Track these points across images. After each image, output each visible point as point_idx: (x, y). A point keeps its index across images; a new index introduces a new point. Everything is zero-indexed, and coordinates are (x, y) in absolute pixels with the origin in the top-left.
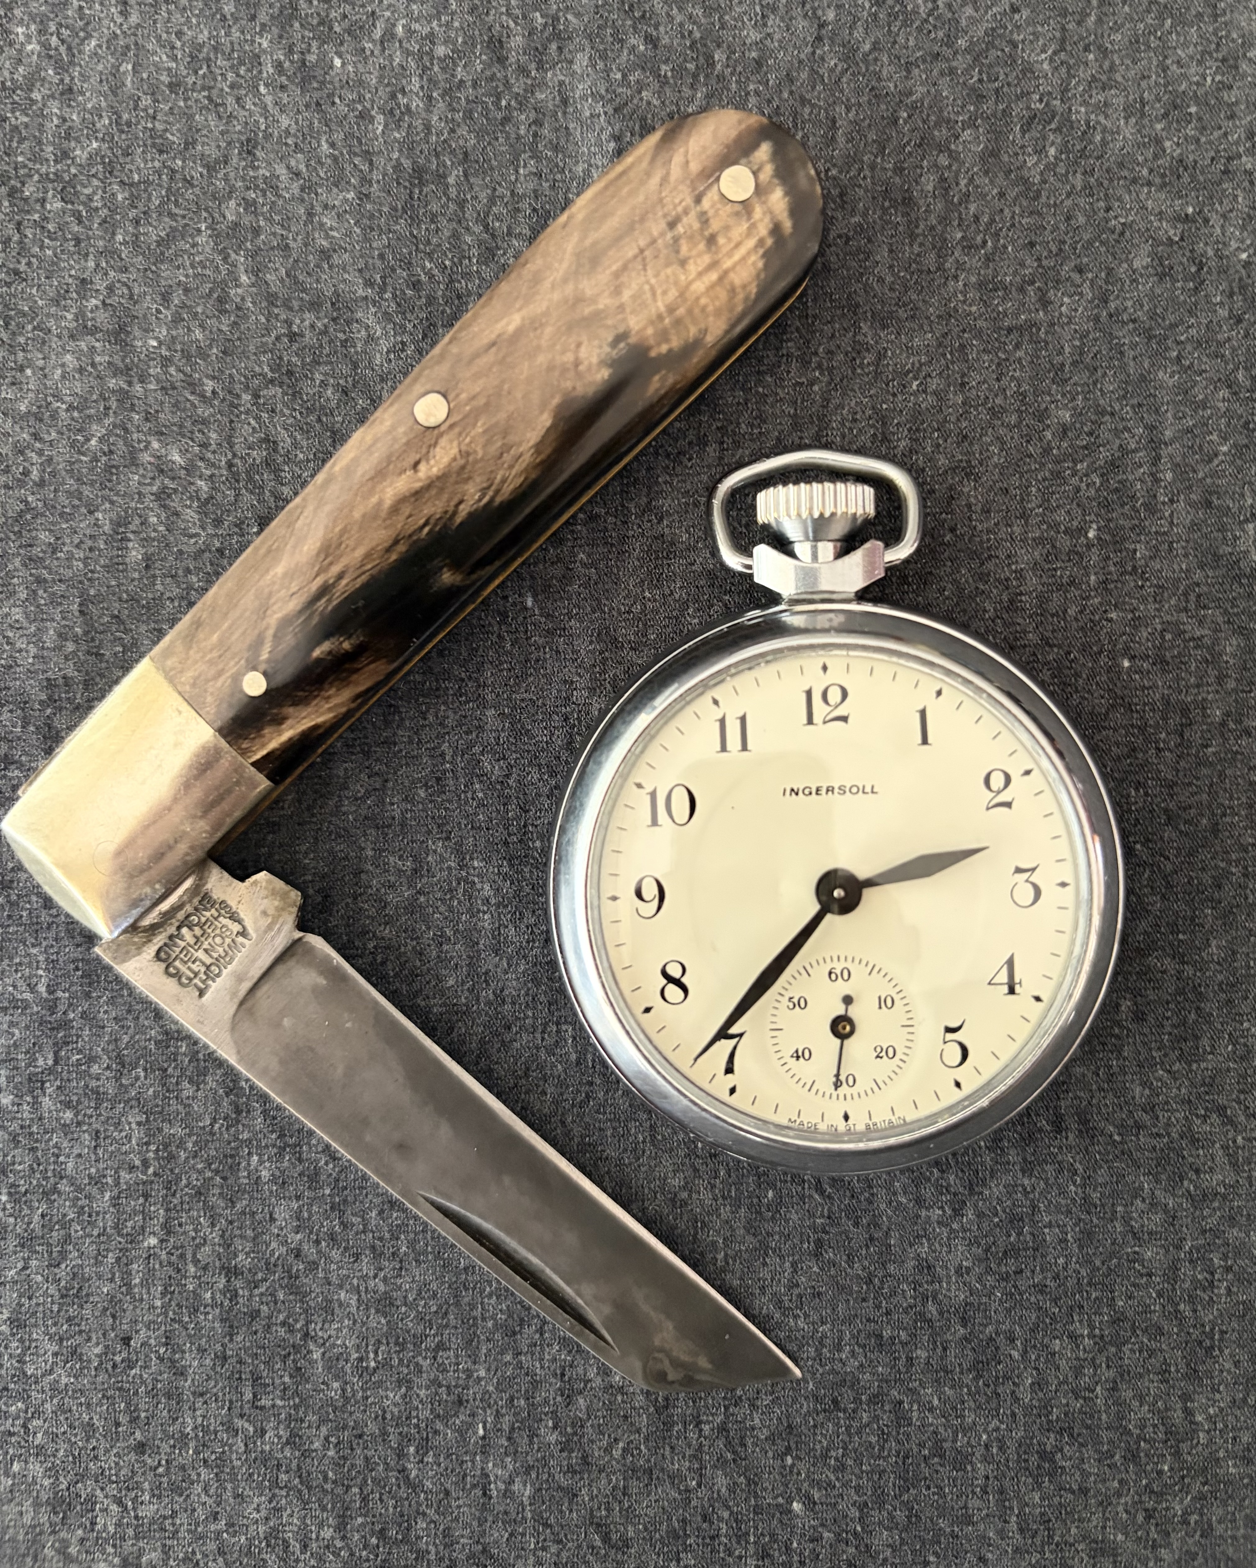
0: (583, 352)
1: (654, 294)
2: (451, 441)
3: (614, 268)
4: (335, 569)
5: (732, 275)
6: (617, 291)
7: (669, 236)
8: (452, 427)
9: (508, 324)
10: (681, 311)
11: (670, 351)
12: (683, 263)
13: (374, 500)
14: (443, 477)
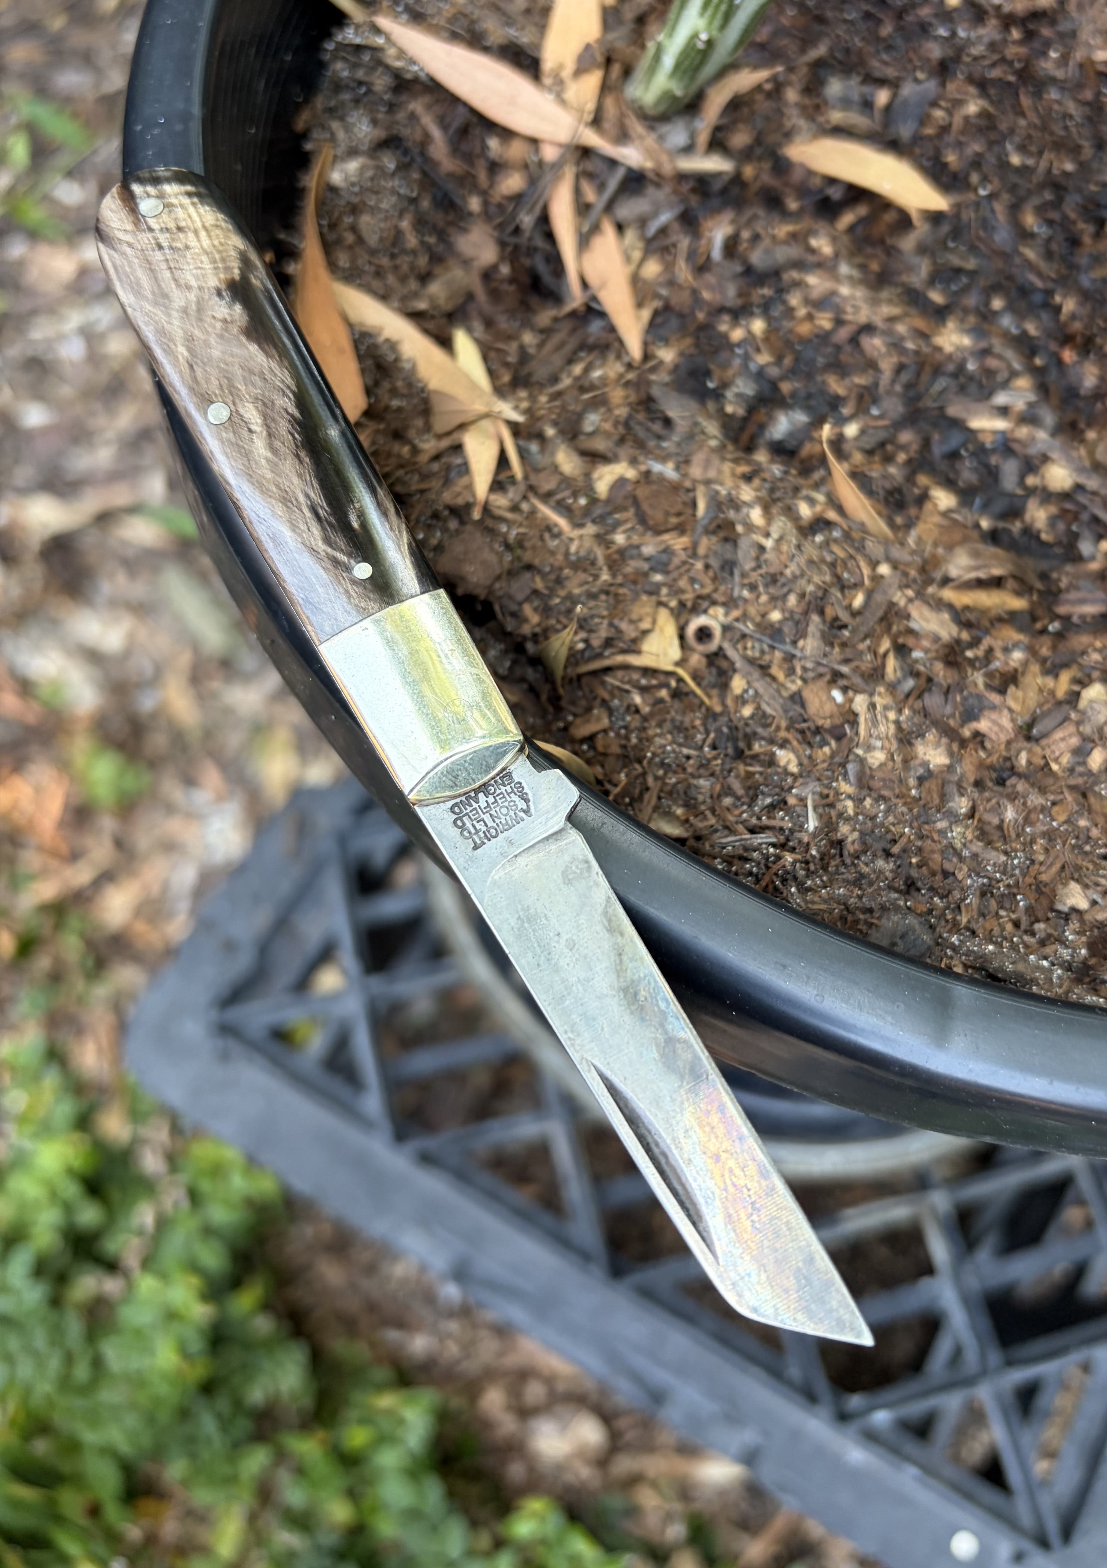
0: (219, 315)
1: (200, 268)
2: (244, 406)
3: (174, 286)
4: (302, 498)
5: (207, 224)
6: (189, 288)
7: (167, 251)
8: (234, 404)
9: (182, 355)
10: (217, 256)
11: (240, 269)
12: (187, 247)
13: (263, 462)
14: (265, 416)
